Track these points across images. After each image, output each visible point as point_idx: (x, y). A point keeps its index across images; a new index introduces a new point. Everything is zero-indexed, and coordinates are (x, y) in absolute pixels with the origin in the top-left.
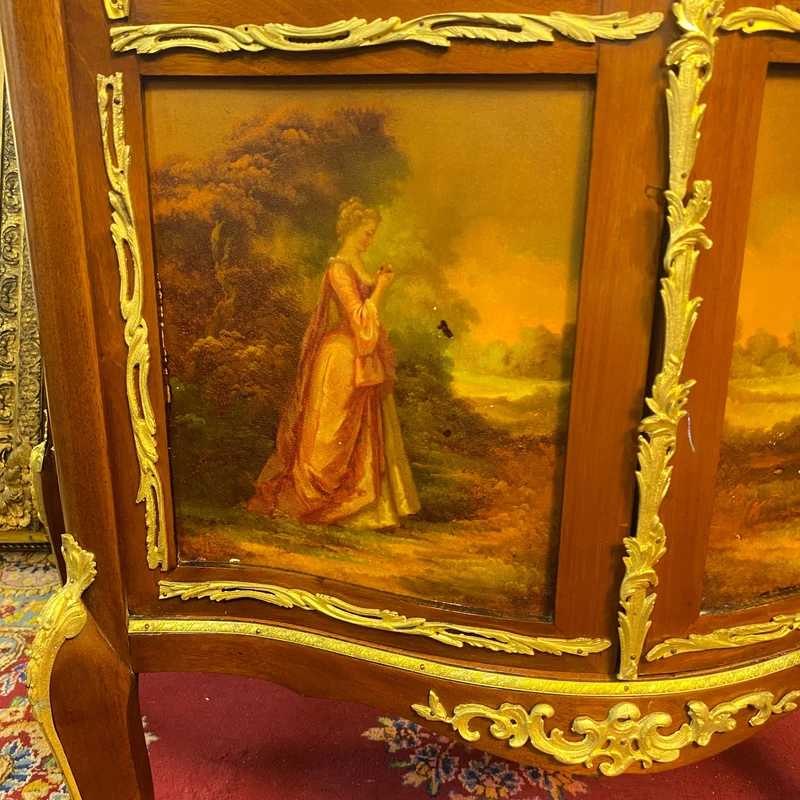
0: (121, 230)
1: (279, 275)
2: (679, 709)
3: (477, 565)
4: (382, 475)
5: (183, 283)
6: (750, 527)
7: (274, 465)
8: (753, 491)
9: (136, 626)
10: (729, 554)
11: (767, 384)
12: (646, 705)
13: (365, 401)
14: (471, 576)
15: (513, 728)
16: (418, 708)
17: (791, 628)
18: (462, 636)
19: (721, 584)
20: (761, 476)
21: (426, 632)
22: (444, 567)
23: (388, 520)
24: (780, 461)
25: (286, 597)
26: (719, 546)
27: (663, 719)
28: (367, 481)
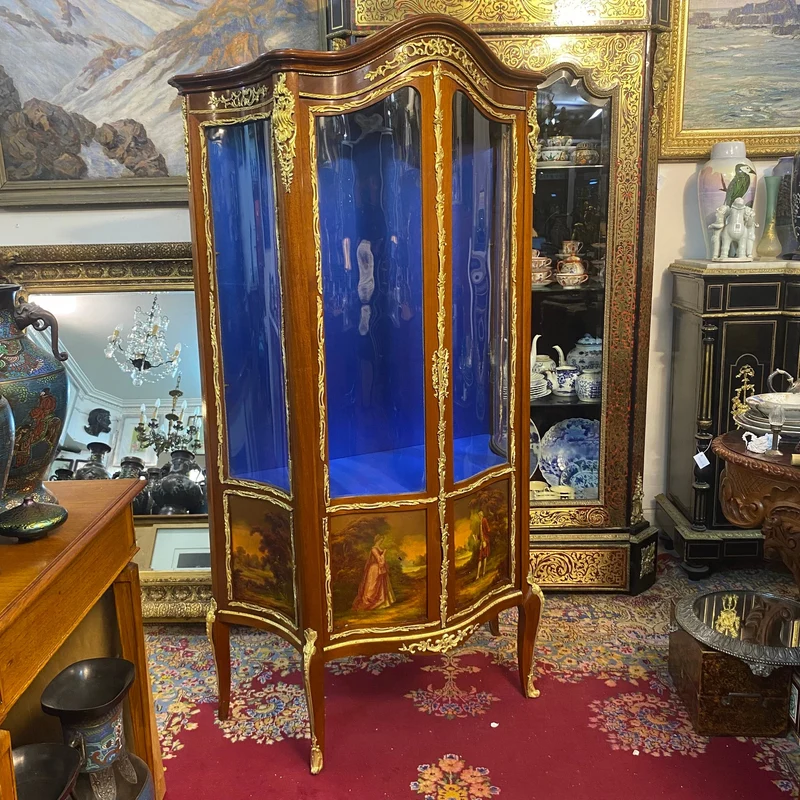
0: (326, 550)
1: (358, 553)
2: (455, 632)
3: (409, 611)
4: (386, 595)
5: (336, 559)
8: (461, 579)
9: (325, 649)
10: (459, 594)
11: (461, 557)
12: (449, 633)
13: (381, 578)
14: (408, 614)
15: (423, 647)
18: (408, 628)
19: (459, 602)
21: (400, 630)
22: (402, 613)
23: (388, 605)
24: (465, 571)
25: (362, 631)
26: (457, 593)
27: (453, 636)
28: (382, 597)
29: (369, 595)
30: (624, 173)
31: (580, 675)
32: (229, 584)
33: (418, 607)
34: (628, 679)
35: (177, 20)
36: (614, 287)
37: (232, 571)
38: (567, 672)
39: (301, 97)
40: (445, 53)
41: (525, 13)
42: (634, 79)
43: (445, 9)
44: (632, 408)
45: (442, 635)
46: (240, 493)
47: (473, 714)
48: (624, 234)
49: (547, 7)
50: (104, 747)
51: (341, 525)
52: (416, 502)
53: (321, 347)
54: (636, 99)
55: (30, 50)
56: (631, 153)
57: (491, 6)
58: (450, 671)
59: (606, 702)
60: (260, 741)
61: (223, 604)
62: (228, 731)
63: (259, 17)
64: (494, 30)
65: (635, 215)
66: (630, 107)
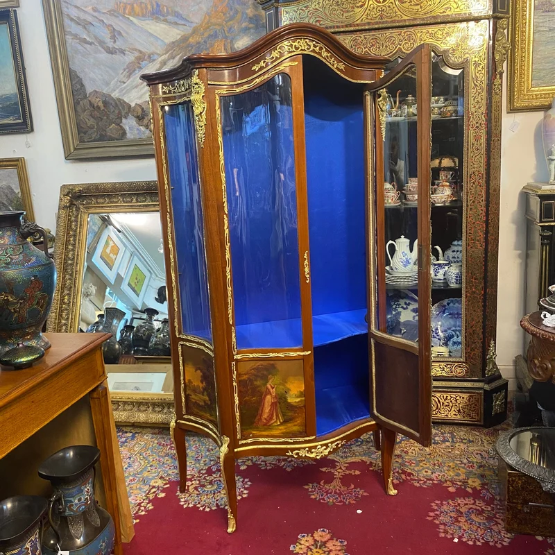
0: (235, 384)
1: (259, 386)
2: (327, 445)
3: (294, 428)
4: (277, 416)
5: (243, 390)
7: (258, 417)
9: (236, 450)
12: (322, 445)
13: (273, 404)
14: (293, 430)
15: (302, 454)
16: (288, 454)
18: (292, 440)
21: (287, 441)
22: (288, 429)
23: (279, 423)
25: (261, 440)
27: (325, 447)
28: (275, 417)
29: (265, 416)
30: (474, 122)
31: (431, 482)
32: (183, 404)
33: (299, 426)
34: (465, 487)
35: (179, 34)
36: (469, 204)
37: (185, 394)
38: (422, 479)
39: (209, 85)
40: (308, 49)
41: (399, 13)
42: (481, 54)
43: (343, 15)
44: (485, 291)
45: (317, 446)
46: (188, 344)
47: (347, 503)
48: (476, 166)
49: (415, 7)
50: (76, 501)
51: (245, 368)
52: (295, 354)
53: (228, 249)
54: (483, 68)
55: (92, 60)
56: (480, 108)
57: (375, 10)
58: (339, 473)
59: (444, 503)
60: (201, 509)
61: (180, 416)
62: (183, 500)
63: (230, 28)
64: (377, 26)
65: (483, 151)
66: (478, 75)
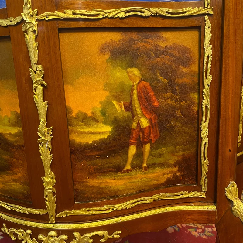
3: (13, 185)
6: (92, 175)
8: (90, 163)
10: (86, 184)
11: (87, 128)
14: (13, 188)
16: (2, 229)
17: (113, 209)
18: (10, 207)
19: (85, 193)
20: (92, 158)
21: (2, 205)
22: (7, 185)
24: (98, 153)
26: (81, 181)
